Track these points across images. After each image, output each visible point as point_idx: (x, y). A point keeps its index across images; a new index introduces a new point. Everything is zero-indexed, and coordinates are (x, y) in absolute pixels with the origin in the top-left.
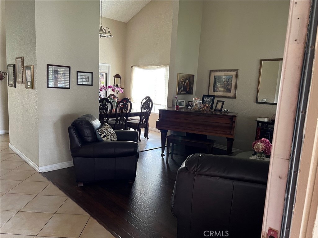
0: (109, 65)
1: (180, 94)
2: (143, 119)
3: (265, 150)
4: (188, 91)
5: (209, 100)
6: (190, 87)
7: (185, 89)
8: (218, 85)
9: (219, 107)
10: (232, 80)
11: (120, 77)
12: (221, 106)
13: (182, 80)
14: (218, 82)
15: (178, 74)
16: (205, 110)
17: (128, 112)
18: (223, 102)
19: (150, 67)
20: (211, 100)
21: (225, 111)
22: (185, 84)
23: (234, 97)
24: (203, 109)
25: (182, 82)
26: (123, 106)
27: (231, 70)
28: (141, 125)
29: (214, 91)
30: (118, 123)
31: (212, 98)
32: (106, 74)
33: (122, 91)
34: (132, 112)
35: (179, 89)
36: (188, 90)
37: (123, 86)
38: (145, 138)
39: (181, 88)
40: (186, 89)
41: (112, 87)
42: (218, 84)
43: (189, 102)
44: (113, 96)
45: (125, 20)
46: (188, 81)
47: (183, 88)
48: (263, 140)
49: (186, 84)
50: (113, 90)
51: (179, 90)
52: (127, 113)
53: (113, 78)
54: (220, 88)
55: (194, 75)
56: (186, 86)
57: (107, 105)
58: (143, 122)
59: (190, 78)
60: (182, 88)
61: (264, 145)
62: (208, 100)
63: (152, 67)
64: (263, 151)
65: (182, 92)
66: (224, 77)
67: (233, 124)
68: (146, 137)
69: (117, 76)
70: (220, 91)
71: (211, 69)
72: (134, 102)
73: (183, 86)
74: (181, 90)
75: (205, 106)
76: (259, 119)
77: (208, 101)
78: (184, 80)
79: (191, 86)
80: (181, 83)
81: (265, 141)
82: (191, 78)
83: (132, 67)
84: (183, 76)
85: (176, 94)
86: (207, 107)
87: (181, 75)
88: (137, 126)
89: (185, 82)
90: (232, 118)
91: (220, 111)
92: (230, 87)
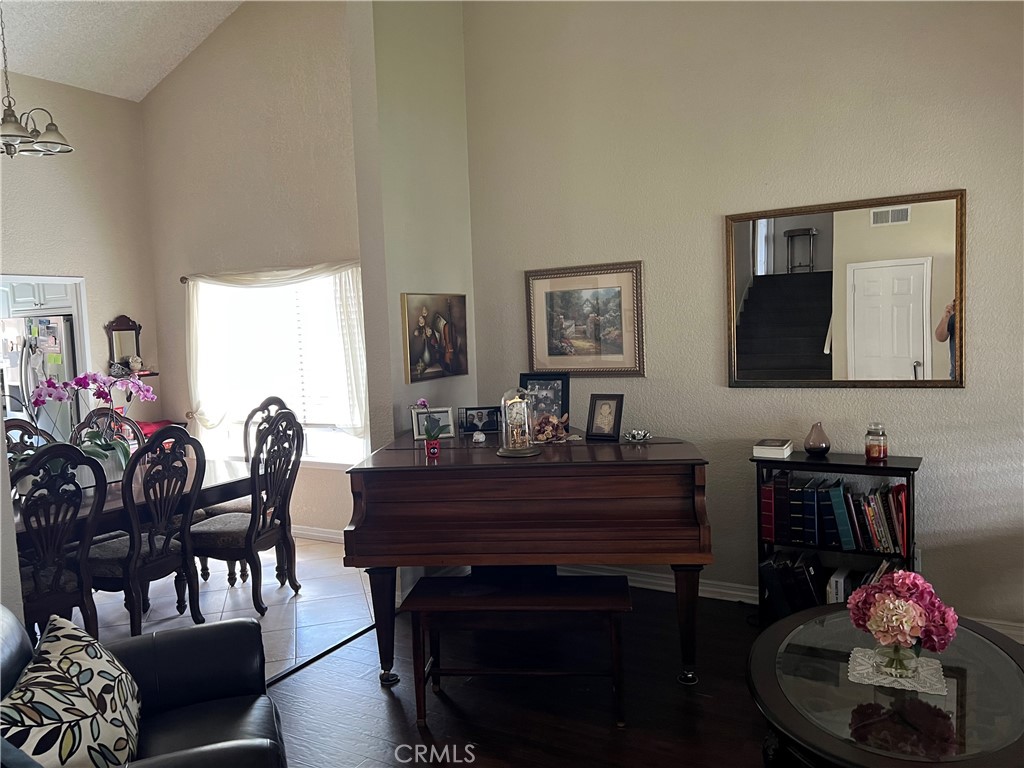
0: (78, 280)
1: (423, 378)
2: (266, 507)
3: (927, 632)
4: (448, 361)
5: (550, 394)
6: (454, 345)
7: (438, 358)
8: (565, 329)
9: (604, 421)
10: (620, 305)
11: (137, 328)
12: (611, 418)
13: (422, 320)
14: (566, 318)
15: (402, 295)
16: (548, 443)
17: (187, 489)
18: (619, 399)
19: (264, 276)
20: (556, 394)
21: (634, 437)
22: (433, 333)
23: (638, 372)
24: (540, 436)
25: (421, 329)
26: (160, 467)
27: (608, 265)
28: (259, 535)
29: (553, 351)
30: (145, 548)
31: (559, 382)
32: (68, 318)
33: (150, 395)
34: (207, 483)
35: (415, 360)
36: (448, 357)
37: (152, 364)
38: (283, 584)
39: (423, 353)
40: (443, 356)
41: (95, 381)
42: (566, 324)
43: (467, 409)
44: (106, 415)
45: (133, 88)
46: (443, 322)
47: (430, 352)
48: (903, 583)
49: (437, 334)
50: (100, 394)
51: (414, 362)
52: (186, 495)
53: (104, 332)
54: (577, 338)
55: (464, 297)
56: (440, 345)
57: (71, 479)
58: (269, 520)
59: (452, 309)
60: (427, 355)
61: (920, 609)
62: (544, 393)
63: (276, 273)
64: (918, 638)
65: (428, 371)
66: (587, 295)
67: (697, 499)
68: (287, 583)
69: (122, 323)
70: (579, 352)
71: (527, 269)
72: (208, 424)
73: (430, 343)
74: (421, 364)
75: (548, 422)
76: (761, 452)
77: (546, 398)
78: (430, 320)
79: (459, 340)
80: (420, 333)
81: (915, 585)
82: (456, 311)
83: (184, 280)
84: (424, 305)
85: (406, 382)
86: (556, 428)
87: (416, 300)
88: (242, 543)
89: (434, 327)
90: (689, 474)
91: (612, 438)
92: (617, 332)
